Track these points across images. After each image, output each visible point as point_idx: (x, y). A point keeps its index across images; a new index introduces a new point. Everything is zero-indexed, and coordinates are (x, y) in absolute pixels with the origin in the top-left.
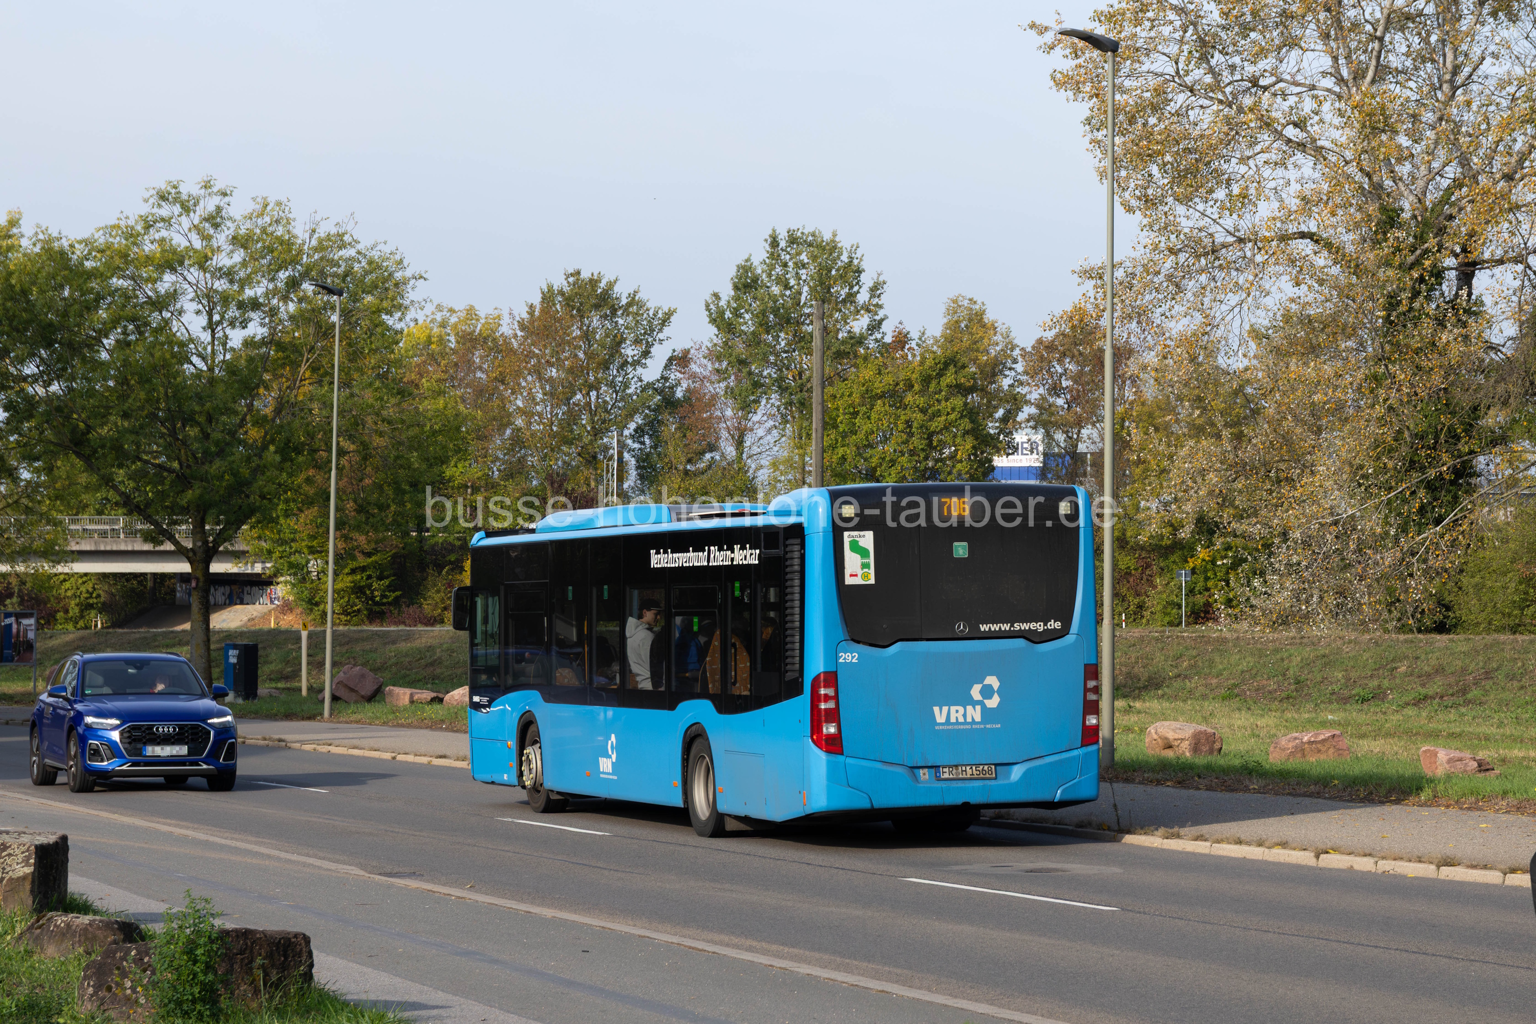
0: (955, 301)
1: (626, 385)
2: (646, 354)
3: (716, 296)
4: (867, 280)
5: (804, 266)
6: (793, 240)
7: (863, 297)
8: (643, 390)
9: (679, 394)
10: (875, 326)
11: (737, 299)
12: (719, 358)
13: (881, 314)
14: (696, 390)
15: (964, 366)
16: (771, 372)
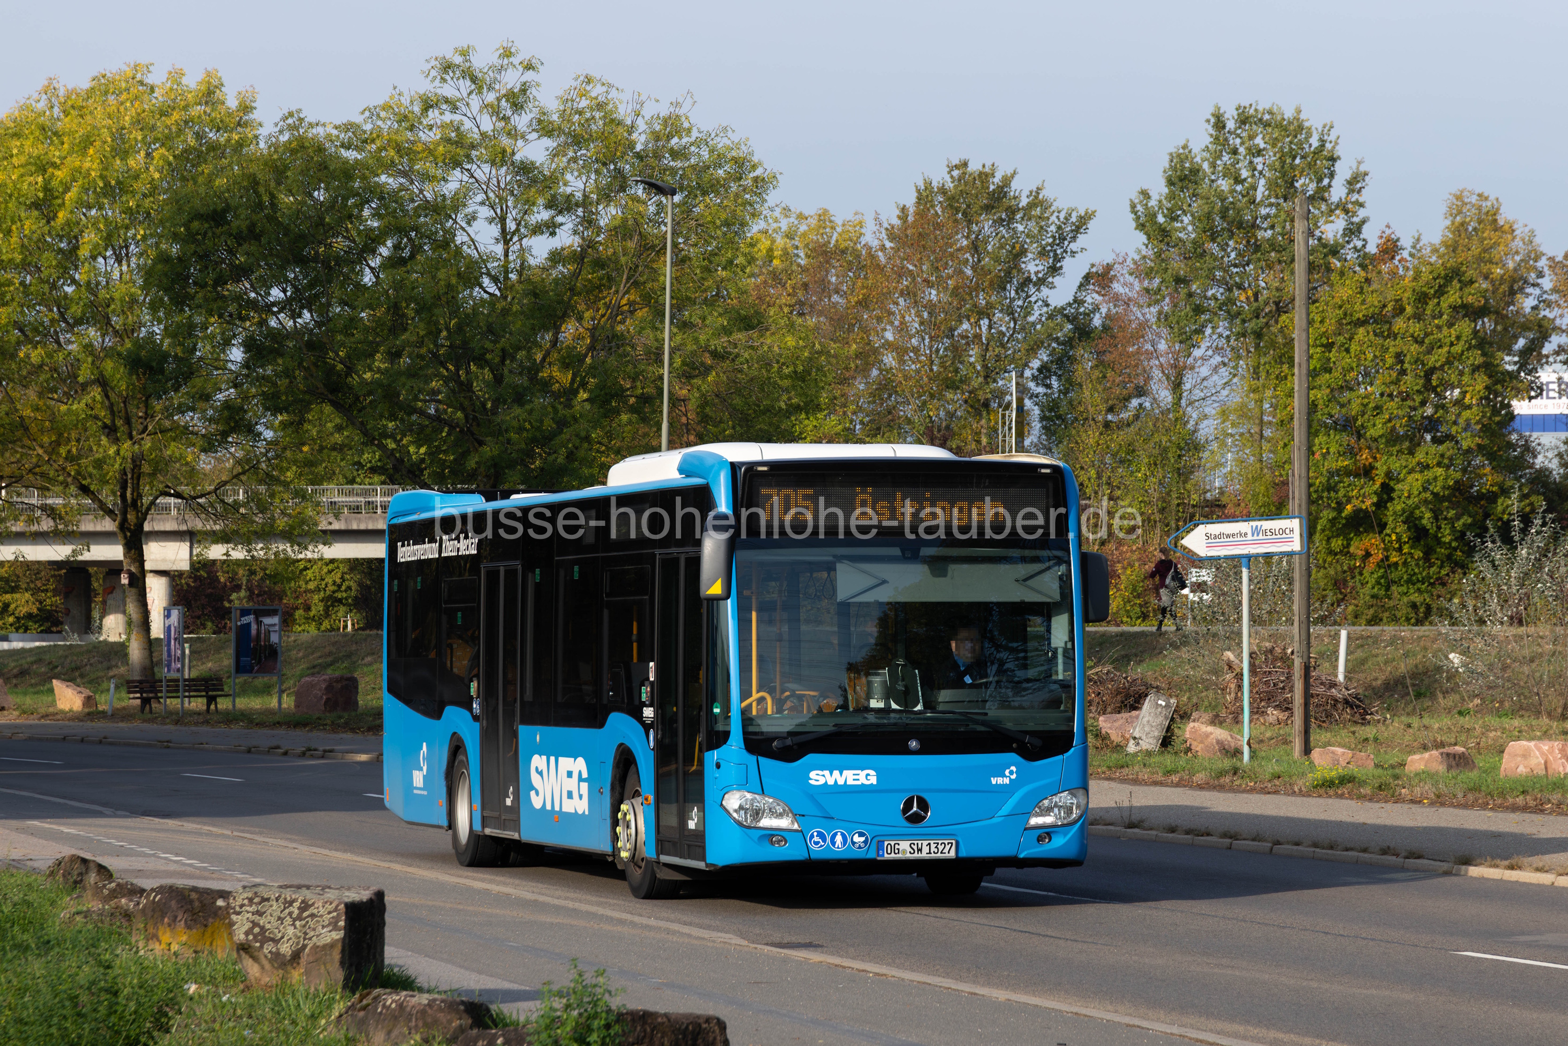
0: (1458, 198)
1: (1027, 310)
2: (1054, 270)
3: (1145, 194)
4: (1343, 171)
5: (1259, 152)
6: (1244, 120)
7: (1338, 192)
8: (1051, 317)
9: (1097, 321)
10: (1354, 230)
11: (1171, 197)
12: (1149, 274)
13: (1362, 213)
14: (1119, 317)
15: (1472, 281)
16: (1217, 291)
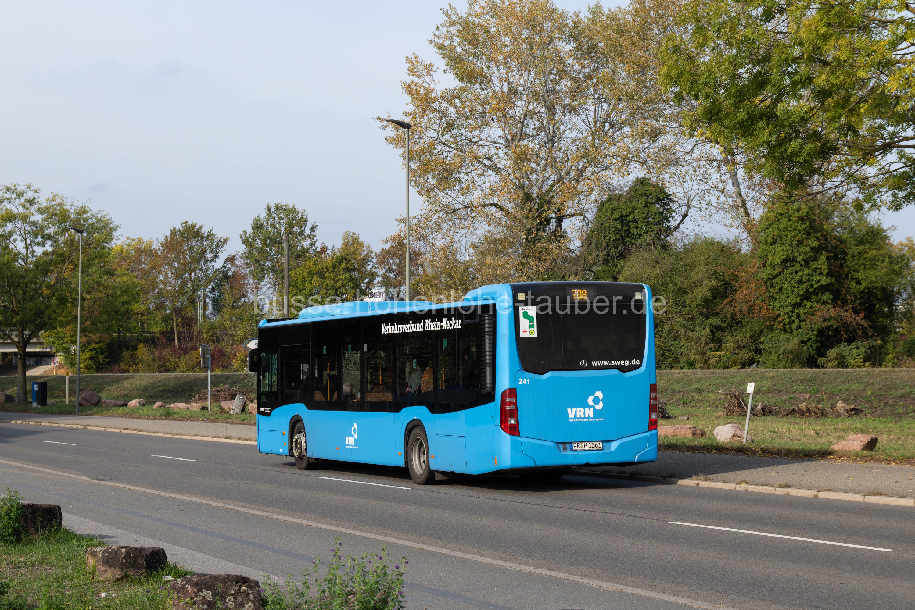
0: (347, 233)
1: (207, 270)
2: (216, 257)
3: (245, 232)
4: (309, 225)
5: (282, 219)
6: (277, 208)
7: (308, 232)
8: (215, 272)
9: (230, 273)
10: (313, 244)
12: (247, 258)
14: (237, 272)
15: (350, 260)
16: (269, 264)
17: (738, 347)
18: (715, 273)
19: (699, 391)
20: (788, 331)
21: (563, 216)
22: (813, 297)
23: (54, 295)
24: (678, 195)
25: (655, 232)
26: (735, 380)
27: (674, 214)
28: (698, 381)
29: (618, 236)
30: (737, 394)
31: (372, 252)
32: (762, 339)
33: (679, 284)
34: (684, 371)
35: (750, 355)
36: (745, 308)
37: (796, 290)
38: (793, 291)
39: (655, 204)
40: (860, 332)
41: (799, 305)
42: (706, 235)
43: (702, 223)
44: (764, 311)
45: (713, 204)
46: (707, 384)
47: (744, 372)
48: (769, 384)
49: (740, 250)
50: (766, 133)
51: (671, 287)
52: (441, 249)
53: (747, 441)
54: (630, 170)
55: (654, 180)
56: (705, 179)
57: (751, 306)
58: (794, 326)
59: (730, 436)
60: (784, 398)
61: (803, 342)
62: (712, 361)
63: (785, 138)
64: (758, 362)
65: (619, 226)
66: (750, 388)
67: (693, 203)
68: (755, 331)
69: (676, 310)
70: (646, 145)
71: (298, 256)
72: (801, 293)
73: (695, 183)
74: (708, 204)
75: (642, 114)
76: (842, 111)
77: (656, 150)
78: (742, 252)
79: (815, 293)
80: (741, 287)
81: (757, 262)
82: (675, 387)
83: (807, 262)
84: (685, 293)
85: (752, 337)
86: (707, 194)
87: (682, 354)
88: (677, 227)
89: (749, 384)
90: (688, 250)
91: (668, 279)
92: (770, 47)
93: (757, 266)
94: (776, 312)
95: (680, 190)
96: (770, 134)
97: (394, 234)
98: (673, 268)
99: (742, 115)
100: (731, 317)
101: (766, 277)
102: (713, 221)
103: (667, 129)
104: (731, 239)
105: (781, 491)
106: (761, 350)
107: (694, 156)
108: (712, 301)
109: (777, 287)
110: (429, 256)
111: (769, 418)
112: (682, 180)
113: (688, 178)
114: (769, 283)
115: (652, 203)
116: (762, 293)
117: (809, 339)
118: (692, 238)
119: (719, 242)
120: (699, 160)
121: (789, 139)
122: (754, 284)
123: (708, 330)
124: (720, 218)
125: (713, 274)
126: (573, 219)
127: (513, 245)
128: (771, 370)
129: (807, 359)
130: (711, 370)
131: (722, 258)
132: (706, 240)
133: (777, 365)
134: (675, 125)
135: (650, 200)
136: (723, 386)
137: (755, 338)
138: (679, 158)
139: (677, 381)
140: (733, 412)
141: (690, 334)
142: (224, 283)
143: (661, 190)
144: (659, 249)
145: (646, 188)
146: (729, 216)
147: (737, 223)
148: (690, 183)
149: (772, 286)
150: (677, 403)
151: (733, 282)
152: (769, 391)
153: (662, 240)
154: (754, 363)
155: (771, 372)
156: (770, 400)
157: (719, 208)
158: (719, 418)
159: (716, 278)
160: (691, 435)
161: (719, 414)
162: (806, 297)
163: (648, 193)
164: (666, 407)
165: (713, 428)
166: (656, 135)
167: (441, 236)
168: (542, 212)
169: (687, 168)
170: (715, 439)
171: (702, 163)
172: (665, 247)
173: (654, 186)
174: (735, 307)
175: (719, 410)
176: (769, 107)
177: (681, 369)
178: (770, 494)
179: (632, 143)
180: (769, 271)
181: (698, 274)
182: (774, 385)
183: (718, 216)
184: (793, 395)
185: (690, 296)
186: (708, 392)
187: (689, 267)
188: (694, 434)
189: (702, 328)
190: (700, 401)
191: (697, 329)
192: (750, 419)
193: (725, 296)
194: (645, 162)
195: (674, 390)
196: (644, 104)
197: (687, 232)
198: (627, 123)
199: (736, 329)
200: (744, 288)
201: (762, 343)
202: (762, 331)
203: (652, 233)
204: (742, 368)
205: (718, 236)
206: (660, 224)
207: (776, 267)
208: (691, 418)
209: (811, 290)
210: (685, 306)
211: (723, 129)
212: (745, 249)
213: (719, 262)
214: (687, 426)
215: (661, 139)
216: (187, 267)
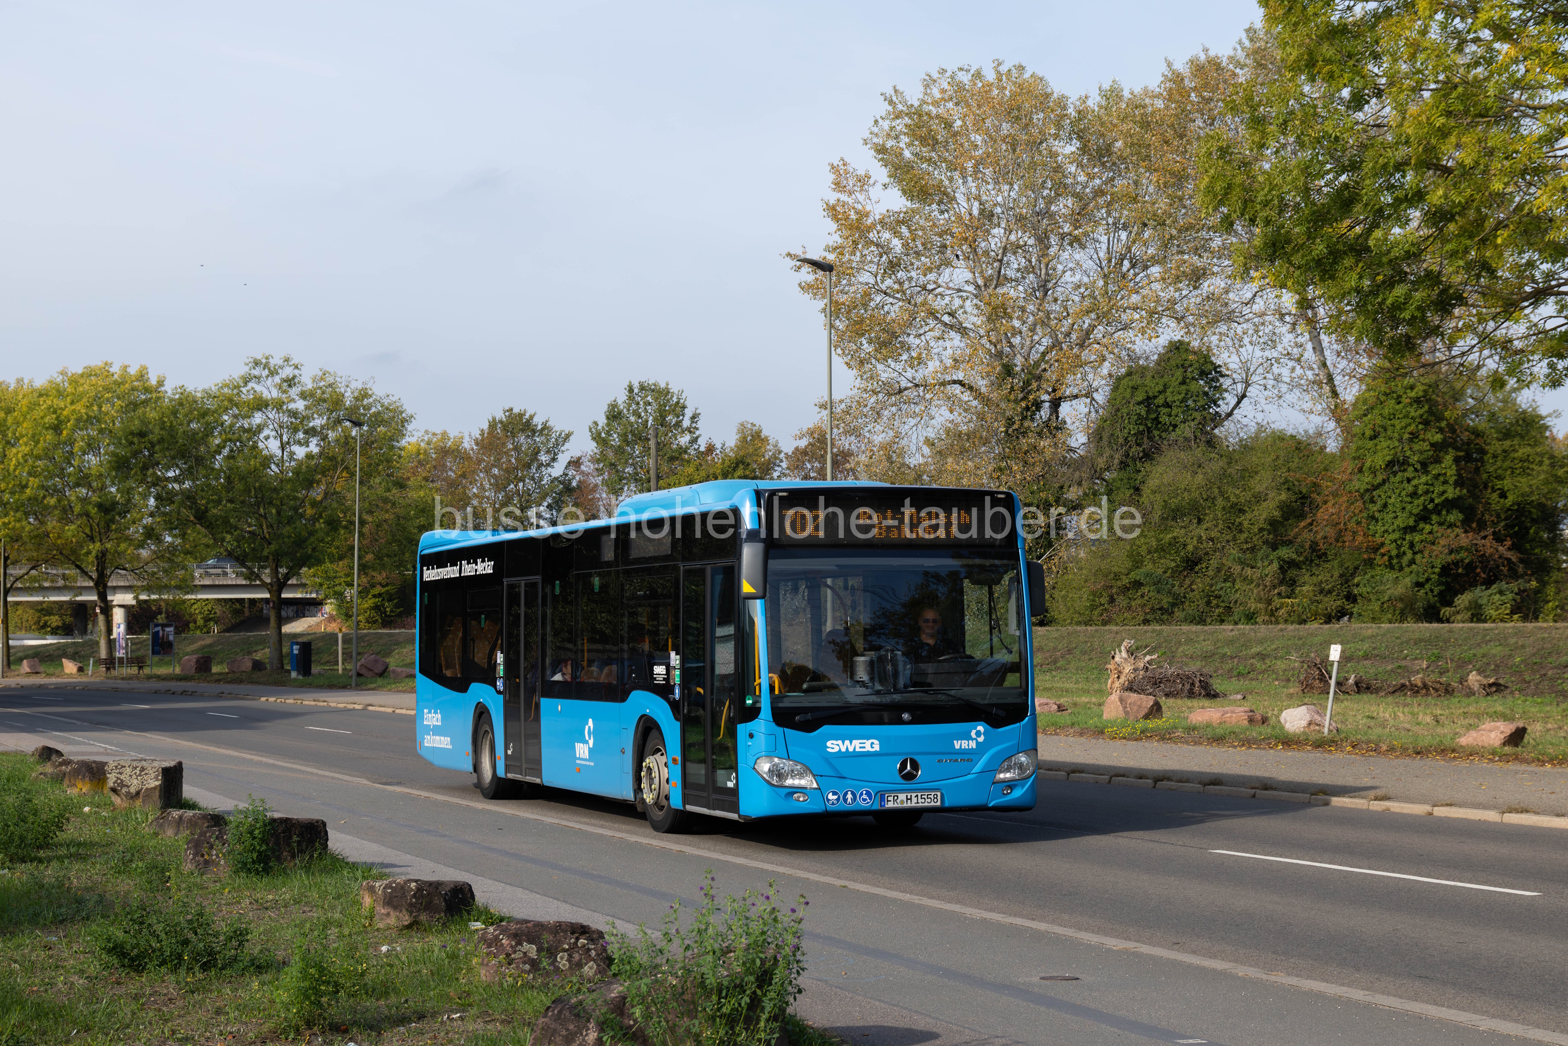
0: (743, 425)
1: (541, 479)
2: (554, 459)
3: (596, 423)
4: (688, 413)
5: (649, 404)
6: (642, 388)
7: (686, 423)
8: (552, 482)
9: (574, 484)
10: (694, 441)
11: (608, 425)
12: (598, 462)
13: (698, 432)
14: (584, 482)
15: (748, 464)
16: (629, 470)
17: (1321, 592)
18: (1286, 481)
19: (1262, 657)
20: (1396, 567)
21: (1060, 398)
22: (1435, 518)
23: (321, 516)
24: (1231, 366)
25: (1196, 422)
26: (1316, 640)
27: (1226, 395)
28: (1261, 642)
29: (1141, 428)
30: (1318, 661)
31: (780, 452)
32: (1356, 581)
33: (1233, 499)
34: (1240, 626)
35: (1339, 603)
36: (1331, 532)
37: (1409, 507)
38: (1404, 509)
39: (1196, 380)
40: (1505, 569)
41: (1412, 529)
42: (1273, 426)
43: (1267, 408)
44: (1360, 538)
45: (1285, 379)
46: (1274, 647)
47: (1330, 629)
48: (1366, 646)
49: (1323, 448)
50: (1355, 276)
51: (1220, 502)
52: (882, 447)
53: (1330, 731)
54: (1161, 330)
55: (1195, 344)
56: (1272, 342)
57: (1341, 531)
58: (1405, 560)
59: (1304, 723)
60: (1389, 668)
61: (1419, 585)
62: (1282, 612)
63: (1384, 282)
64: (1352, 613)
65: (1143, 413)
66: (1335, 652)
67: (1255, 378)
68: (1347, 568)
69: (1228, 537)
70: (1184, 293)
71: (672, 459)
72: (1415, 511)
73: (1257, 349)
74: (1278, 379)
75: (1178, 246)
76: (1468, 242)
77: (1199, 300)
78: (1328, 450)
79: (1437, 510)
80: (1325, 502)
81: (1350, 465)
82: (1227, 651)
83: (1424, 466)
84: (1242, 511)
85: (1341, 576)
86: (1276, 365)
87: (1236, 602)
88: (1230, 414)
89: (1333, 646)
90: (1246, 447)
91: (1216, 491)
92: (1363, 147)
93: (1349, 471)
94: (1378, 540)
95: (1235, 358)
96: (1361, 278)
97: (811, 426)
98: (1224, 475)
99: (1320, 248)
100: (1311, 547)
101: (1364, 487)
102: (1285, 405)
103: (1215, 269)
104: (1311, 432)
105: (1377, 806)
106: (1355, 596)
107: (1256, 308)
108: (1281, 523)
109: (1380, 503)
110: (863, 458)
111: (1365, 697)
112: (1238, 343)
113: (1246, 340)
114: (1367, 497)
115: (1193, 378)
116: (1357, 511)
117: (1428, 580)
118: (1253, 429)
119: (1292, 436)
120: (1263, 314)
121: (1390, 284)
122: (1345, 498)
123: (1275, 565)
124: (1295, 401)
125: (1284, 484)
126: (1074, 402)
127: (986, 442)
128: (1369, 625)
129: (1425, 610)
130: (1280, 626)
131: (1297, 460)
132: (1273, 432)
133: (1380, 619)
134: (1227, 263)
135: (1189, 375)
136: (1298, 649)
137: (1346, 578)
138: (1234, 311)
139: (1230, 642)
140: (1312, 688)
141: (1249, 571)
142: (565, 498)
143: (1206, 359)
144: (1203, 446)
145: (1184, 356)
146: (1308, 397)
147: (1319, 407)
148: (1250, 348)
149: (1372, 501)
150: (1230, 674)
151: (1314, 495)
152: (1366, 657)
153: (1207, 433)
154: (1344, 615)
155: (1370, 629)
156: (1368, 670)
157: (1294, 385)
158: (1290, 696)
159: (1289, 489)
160: (1246, 722)
161: (1291, 691)
162: (1424, 516)
163: (1186, 365)
164: (1211, 681)
165: (1281, 711)
166: (1198, 279)
167: (881, 429)
168: (1029, 392)
169: (1245, 326)
170: (1282, 728)
171: (1267, 318)
172: (1211, 443)
173: (1195, 353)
174: (1316, 532)
175: (1291, 684)
176: (1361, 235)
177: (1236, 623)
178: (1362, 810)
179: (1163, 290)
180: (1367, 478)
181: (1262, 482)
182: (1374, 649)
183: (1291, 397)
184: (1403, 663)
185: (1248, 516)
186: (1276, 658)
187: (1248, 473)
188: (1251, 720)
189: (1266, 563)
190: (1263, 672)
191: (1259, 565)
192: (1336, 699)
193: (1302, 516)
194: (1183, 317)
195: (1224, 655)
196: (1180, 231)
197: (1245, 421)
198: (1155, 260)
199: (1318, 565)
200: (1330, 504)
201: (1358, 585)
202: (1356, 568)
203: (1192, 424)
204: (1326, 623)
205: (1291, 426)
206: (1205, 409)
207: (1378, 473)
208: (1249, 697)
209: (1430, 506)
210: (1241, 531)
211: (1292, 269)
212: (1332, 446)
213: (1293, 465)
214: (1241, 709)
215: (1206, 284)
216: (511, 475)
